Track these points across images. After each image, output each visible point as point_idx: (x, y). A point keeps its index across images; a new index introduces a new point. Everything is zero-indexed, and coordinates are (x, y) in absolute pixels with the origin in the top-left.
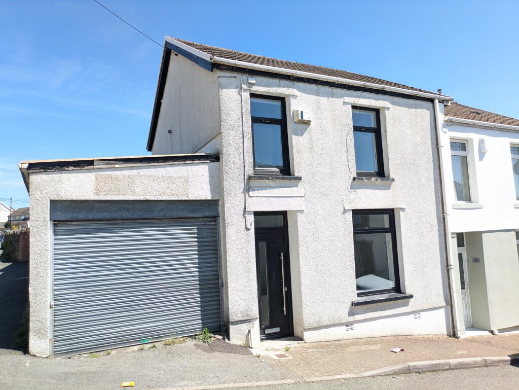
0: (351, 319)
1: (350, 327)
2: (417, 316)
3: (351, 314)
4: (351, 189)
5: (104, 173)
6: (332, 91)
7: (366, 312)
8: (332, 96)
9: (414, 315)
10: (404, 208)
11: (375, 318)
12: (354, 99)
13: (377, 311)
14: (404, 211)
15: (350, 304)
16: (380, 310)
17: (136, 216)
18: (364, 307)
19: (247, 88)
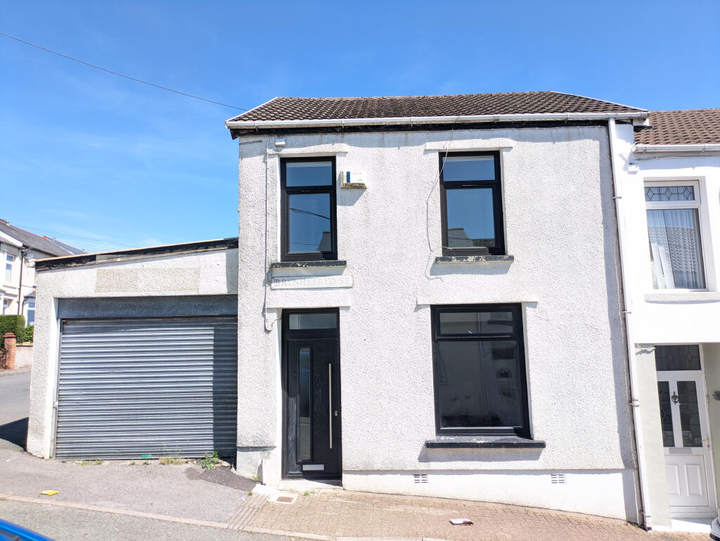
0: (423, 466)
1: (421, 478)
2: (558, 479)
3: (423, 458)
4: (431, 274)
5: (106, 268)
6: (406, 138)
7: (450, 459)
8: (406, 143)
9: (550, 476)
10: (536, 303)
11: (468, 470)
12: (443, 143)
13: (473, 460)
14: (535, 307)
15: (423, 443)
16: (480, 460)
17: (143, 314)
18: (450, 451)
19: (274, 152)
